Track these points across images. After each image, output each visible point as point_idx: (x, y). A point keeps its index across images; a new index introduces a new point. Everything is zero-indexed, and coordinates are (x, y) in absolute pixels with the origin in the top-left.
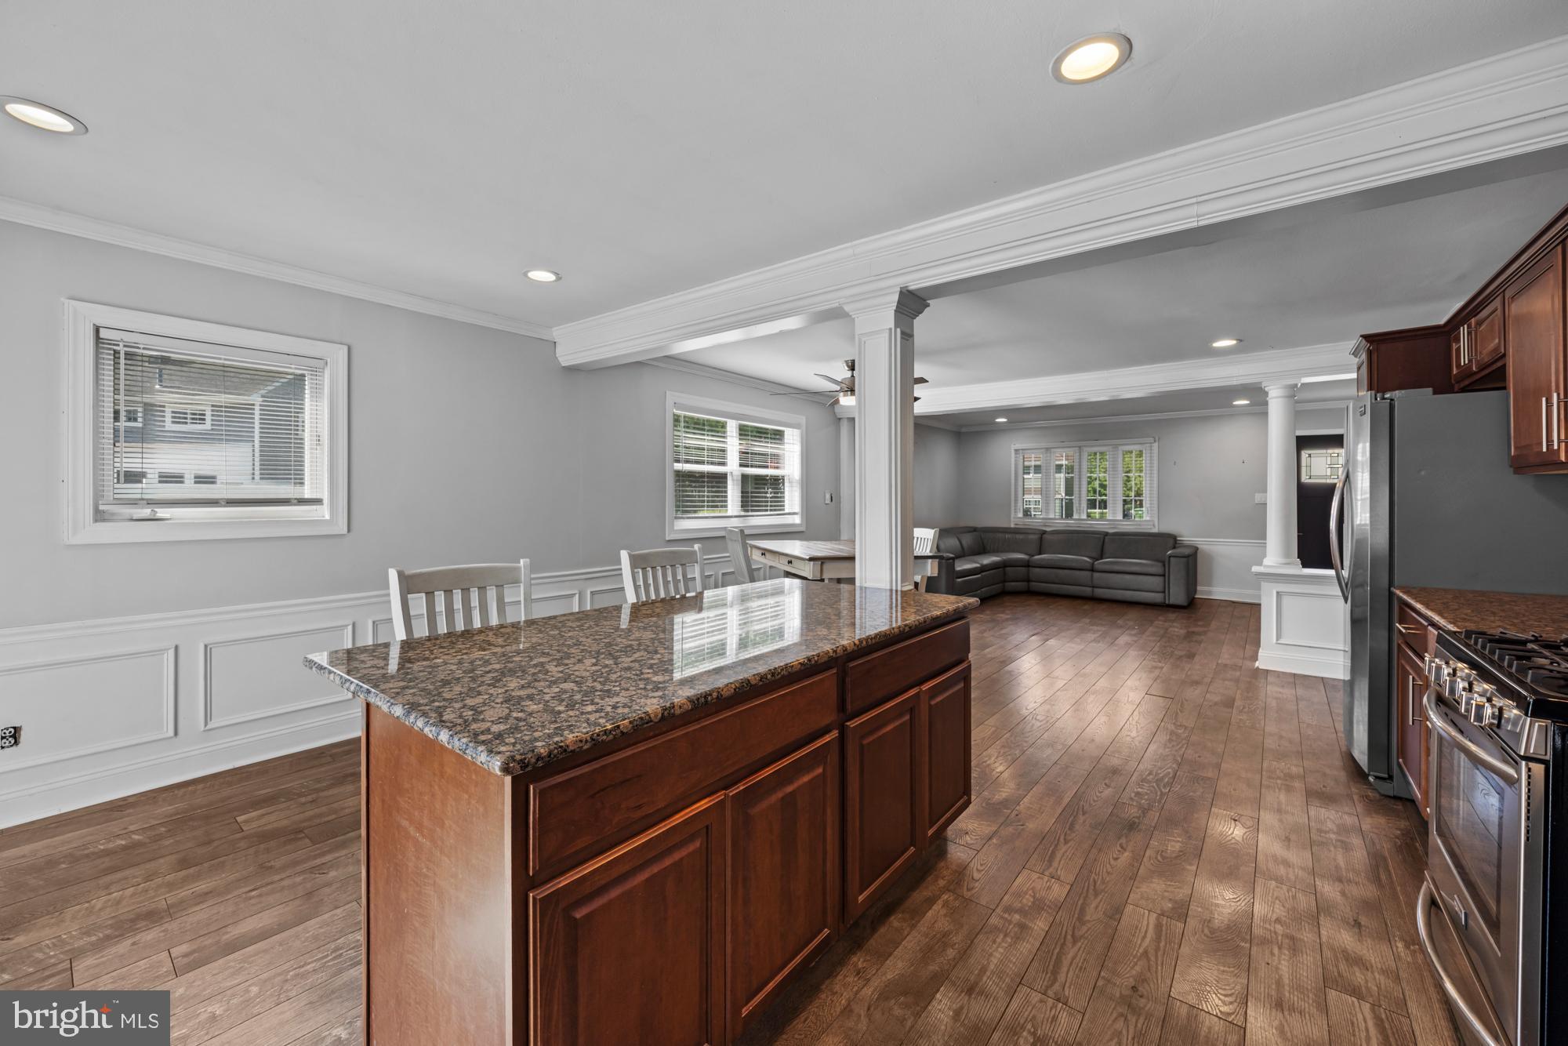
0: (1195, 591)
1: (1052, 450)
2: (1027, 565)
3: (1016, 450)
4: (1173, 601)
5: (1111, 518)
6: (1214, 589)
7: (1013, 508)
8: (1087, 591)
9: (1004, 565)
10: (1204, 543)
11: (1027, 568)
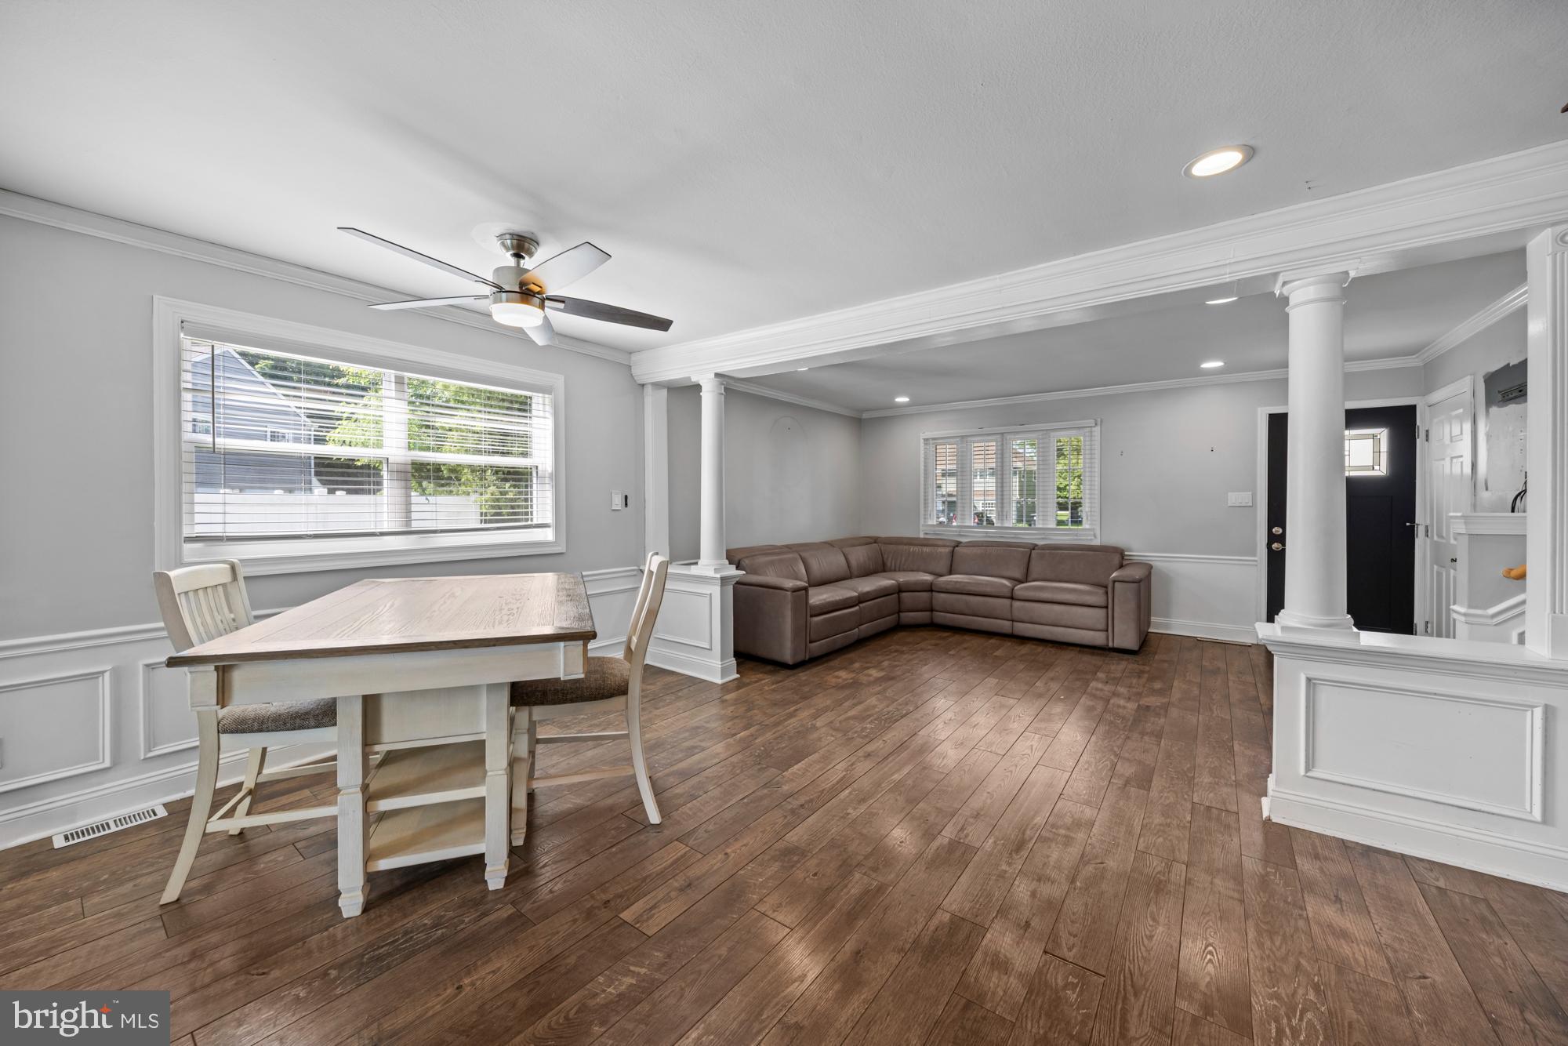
0: (1149, 624)
1: (969, 439)
2: (930, 588)
3: (926, 440)
4: (1118, 643)
5: (1041, 526)
6: (1173, 621)
7: (922, 512)
8: (1005, 626)
9: (900, 590)
10: (1157, 559)
11: (930, 593)
